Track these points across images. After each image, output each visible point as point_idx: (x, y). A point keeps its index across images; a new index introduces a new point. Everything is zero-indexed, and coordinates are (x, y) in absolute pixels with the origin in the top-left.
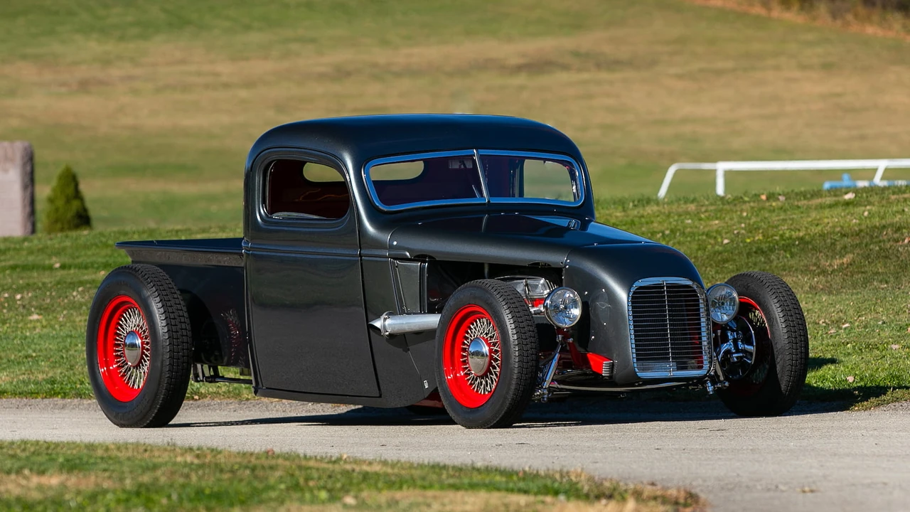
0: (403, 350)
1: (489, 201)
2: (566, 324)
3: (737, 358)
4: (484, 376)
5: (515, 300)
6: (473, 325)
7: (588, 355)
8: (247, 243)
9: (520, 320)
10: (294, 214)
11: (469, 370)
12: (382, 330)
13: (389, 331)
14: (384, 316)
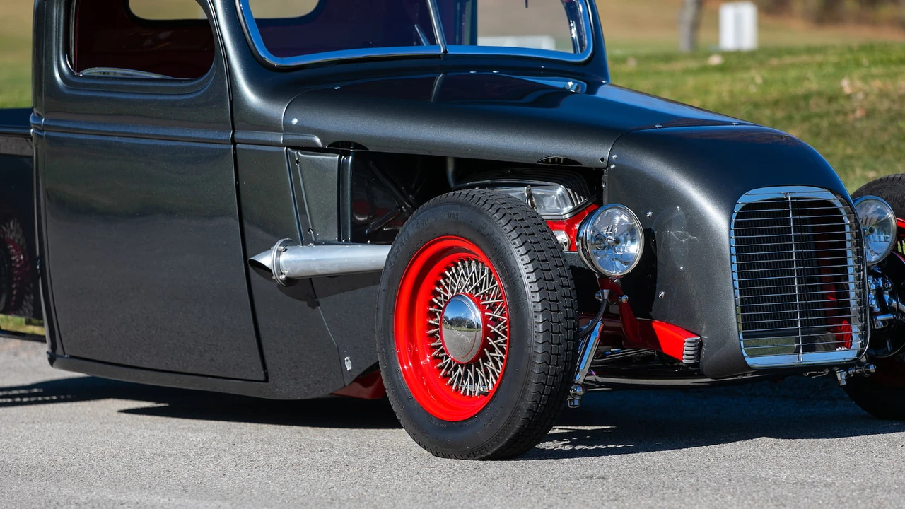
0: (309, 305)
1: (445, 52)
2: (617, 269)
3: (883, 322)
4: (474, 363)
5: (532, 229)
6: (450, 270)
7: (654, 325)
8: (39, 117)
9: (545, 266)
10: (119, 72)
11: (442, 351)
12: (275, 271)
13: (286, 272)
14: (278, 247)
